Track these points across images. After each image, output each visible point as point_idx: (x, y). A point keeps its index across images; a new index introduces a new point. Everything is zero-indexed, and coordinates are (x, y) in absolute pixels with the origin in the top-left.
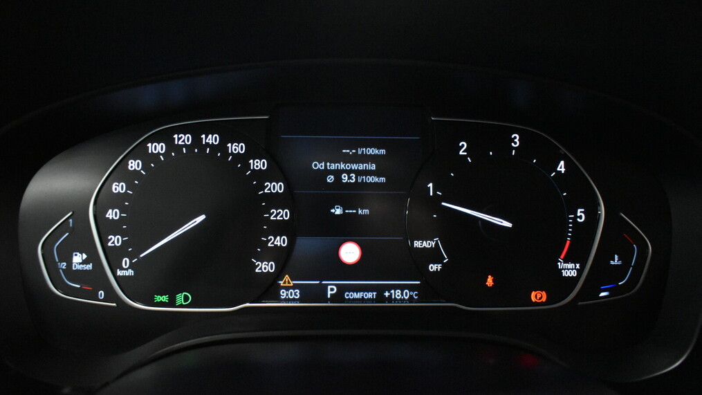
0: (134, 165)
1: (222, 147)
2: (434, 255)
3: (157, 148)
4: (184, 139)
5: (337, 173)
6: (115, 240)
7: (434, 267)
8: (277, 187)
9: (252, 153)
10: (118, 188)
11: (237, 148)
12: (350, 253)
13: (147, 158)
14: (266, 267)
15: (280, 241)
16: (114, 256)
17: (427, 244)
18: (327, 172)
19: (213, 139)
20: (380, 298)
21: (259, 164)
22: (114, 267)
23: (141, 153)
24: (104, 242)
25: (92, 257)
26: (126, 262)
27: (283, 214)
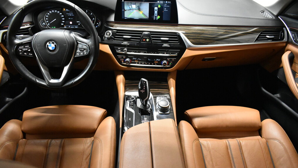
0: (48, 14)
1: (57, 12)
2: (79, 23)
3: (50, 12)
4: (53, 11)
5: (69, 15)
6: (47, 22)
7: (79, 24)
8: (63, 16)
9: (60, 13)
10: (47, 16)
11: (58, 12)
12: (71, 23)
13: (50, 13)
14: (62, 24)
15: (64, 22)
16: (47, 23)
17: (78, 22)
18: (68, 14)
19: (56, 11)
20: (74, 27)
21: (61, 14)
22: (48, 24)
23: (49, 13)
24: (46, 22)
25: (45, 23)
26: (49, 24)
27: (64, 19)
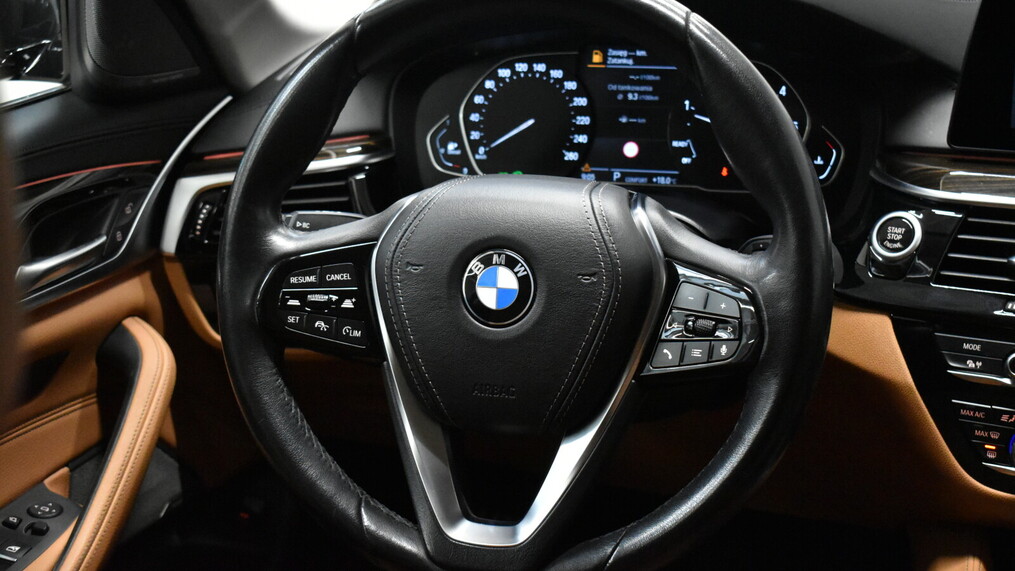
0: (489, 84)
1: (547, 74)
2: (686, 152)
3: (504, 73)
4: (522, 67)
5: (625, 93)
6: (475, 135)
7: (685, 160)
8: (581, 101)
9: (566, 78)
10: (479, 99)
11: (557, 74)
12: (631, 150)
13: (498, 80)
14: (572, 156)
15: (582, 139)
16: (475, 145)
17: (682, 144)
18: (618, 92)
19: (540, 67)
20: (650, 177)
21: (571, 85)
22: (475, 151)
23: (494, 76)
24: (468, 135)
25: (461, 146)
26: (482, 150)
27: (584, 120)
